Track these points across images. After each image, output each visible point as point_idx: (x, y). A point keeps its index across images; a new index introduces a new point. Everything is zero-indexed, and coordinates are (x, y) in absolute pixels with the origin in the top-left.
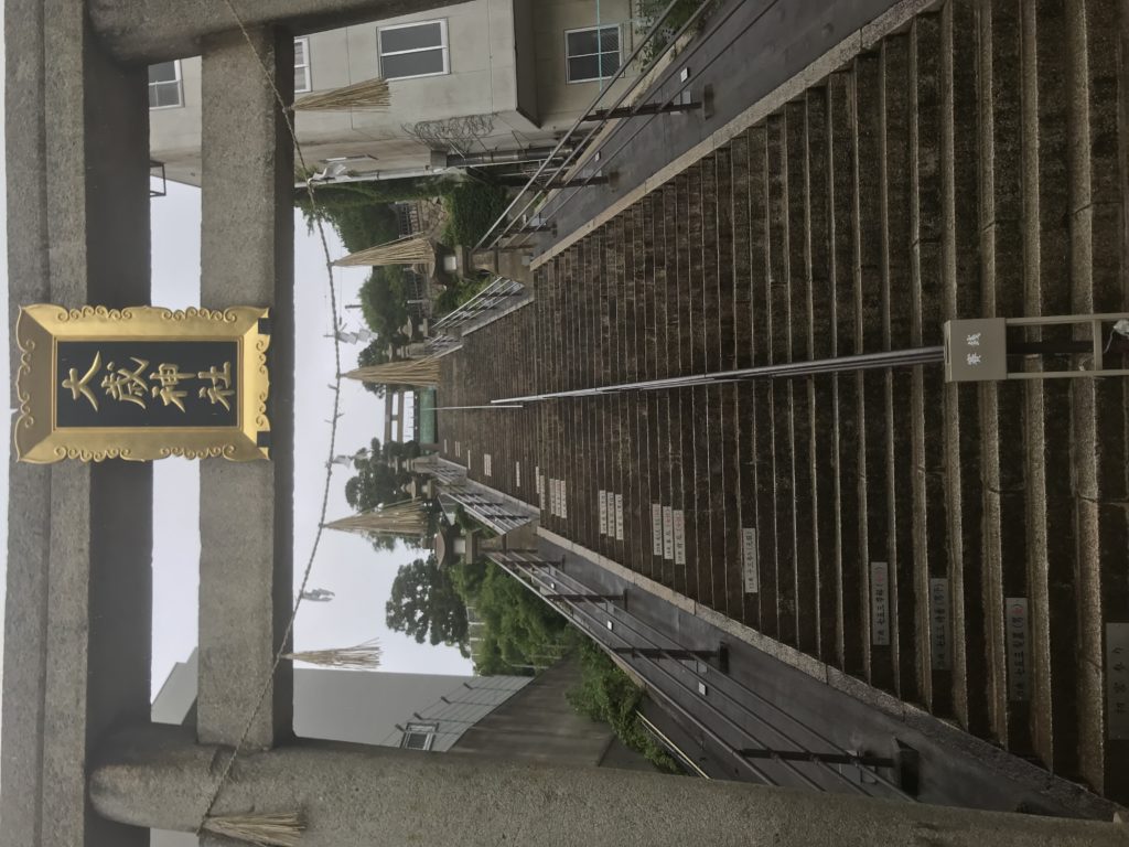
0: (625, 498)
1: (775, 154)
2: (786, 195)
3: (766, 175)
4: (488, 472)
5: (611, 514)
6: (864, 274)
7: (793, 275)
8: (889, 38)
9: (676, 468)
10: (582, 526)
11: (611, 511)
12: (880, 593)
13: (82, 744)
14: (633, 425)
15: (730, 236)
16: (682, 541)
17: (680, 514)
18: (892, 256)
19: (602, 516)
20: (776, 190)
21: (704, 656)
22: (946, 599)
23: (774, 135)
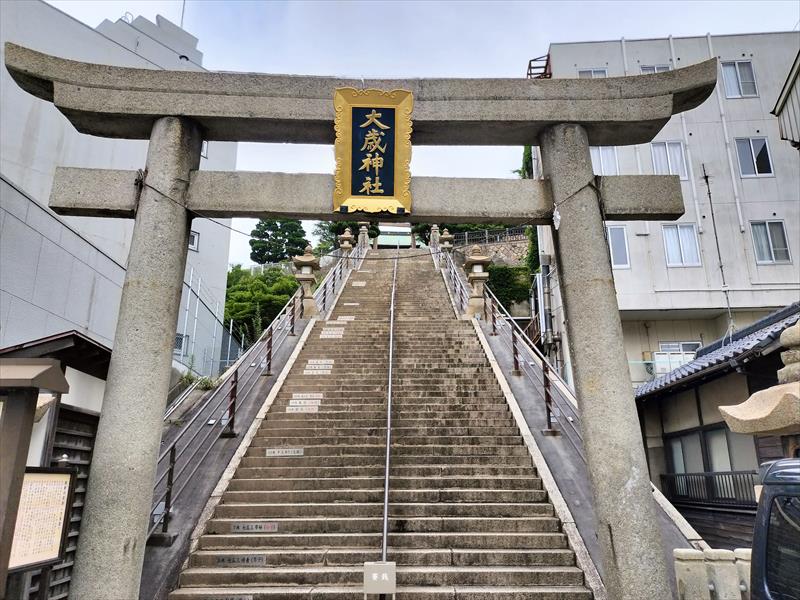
0: (329, 377)
1: (514, 472)
2: (492, 477)
3: (504, 466)
4: (355, 284)
5: (320, 367)
6: (439, 521)
7: (445, 481)
8: (566, 538)
9: (343, 408)
10: (314, 348)
11: (321, 367)
12: (260, 528)
13: (193, 114)
14: (370, 382)
15: (473, 444)
16: (299, 411)
17: (315, 410)
18: (447, 537)
19: (319, 361)
20: (495, 472)
21: (231, 424)
22: (254, 564)
23: (526, 472)
